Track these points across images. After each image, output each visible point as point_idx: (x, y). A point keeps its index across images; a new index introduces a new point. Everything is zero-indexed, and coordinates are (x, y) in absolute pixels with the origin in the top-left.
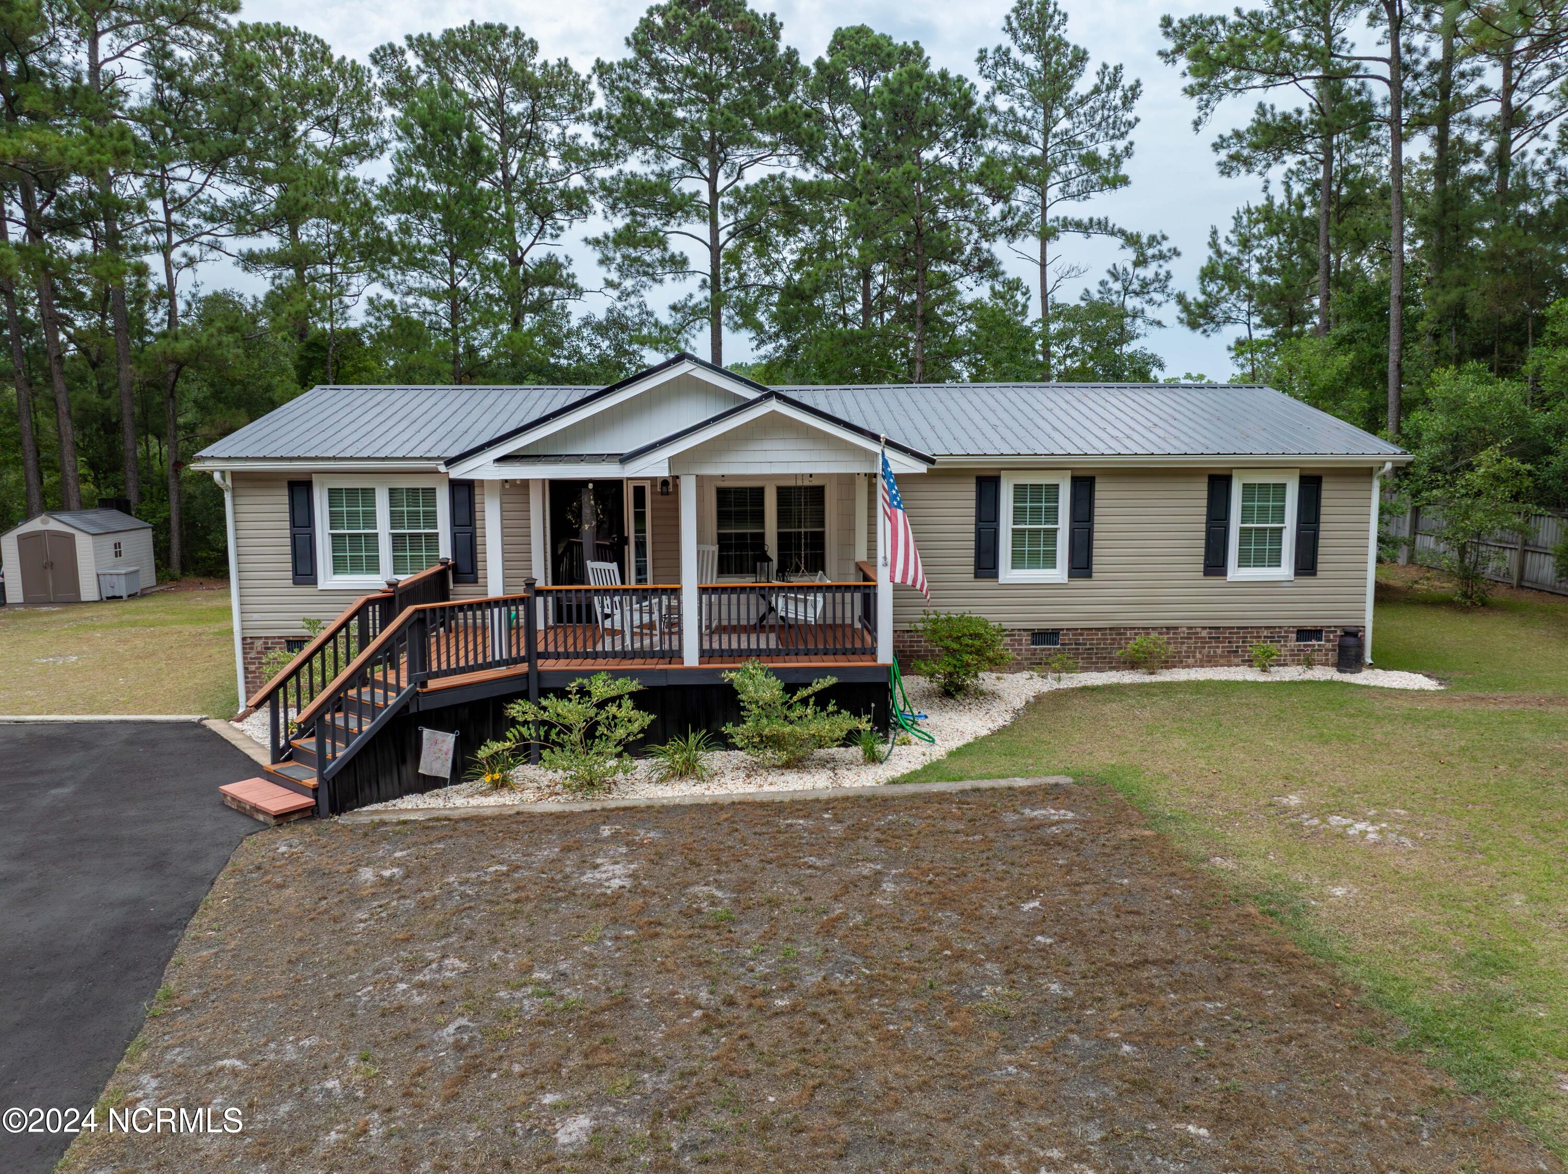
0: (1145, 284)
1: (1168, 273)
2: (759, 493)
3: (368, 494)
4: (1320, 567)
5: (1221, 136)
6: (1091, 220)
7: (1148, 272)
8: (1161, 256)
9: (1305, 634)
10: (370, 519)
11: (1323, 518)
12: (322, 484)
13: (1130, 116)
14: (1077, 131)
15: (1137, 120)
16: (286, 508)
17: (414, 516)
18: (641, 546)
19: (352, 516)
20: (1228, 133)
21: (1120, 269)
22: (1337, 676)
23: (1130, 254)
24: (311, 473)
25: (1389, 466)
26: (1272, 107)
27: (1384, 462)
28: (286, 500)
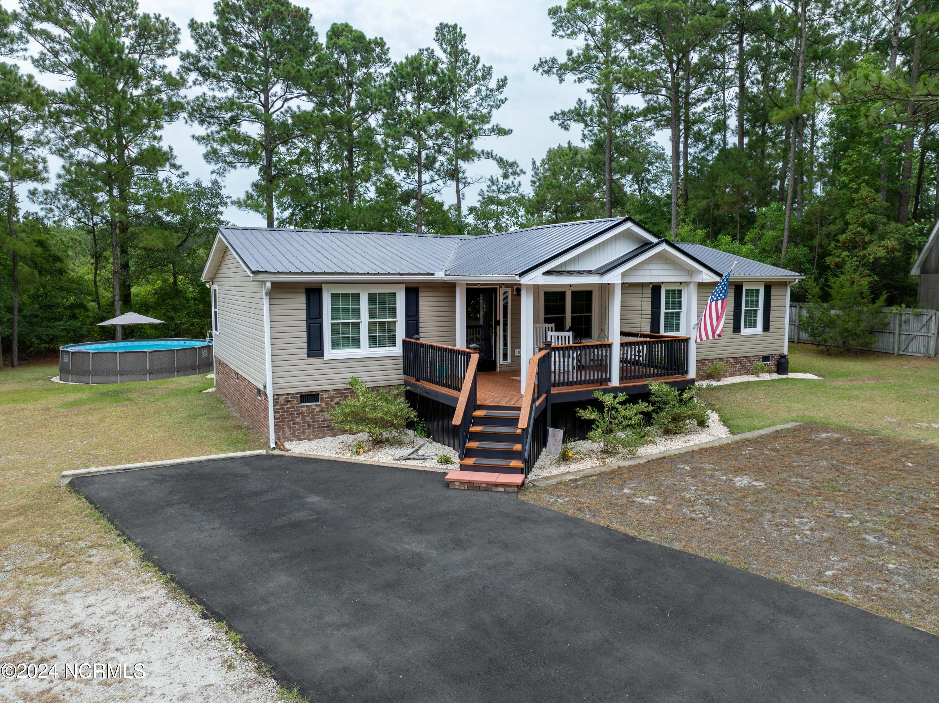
0: (508, 187)
1: (519, 182)
2: (563, 294)
3: (357, 296)
4: (771, 327)
5: (555, 113)
6: (483, 151)
7: (509, 182)
8: (514, 173)
9: (766, 358)
10: (357, 313)
11: (772, 305)
12: (328, 290)
13: (501, 97)
14: (472, 101)
15: (506, 99)
16: (304, 306)
17: (383, 310)
18: (505, 325)
19: (346, 310)
20: (559, 112)
21: (495, 178)
22: (775, 376)
23: (501, 172)
24: (321, 283)
25: (797, 281)
26: (585, 101)
27: (795, 279)
28: (304, 301)
